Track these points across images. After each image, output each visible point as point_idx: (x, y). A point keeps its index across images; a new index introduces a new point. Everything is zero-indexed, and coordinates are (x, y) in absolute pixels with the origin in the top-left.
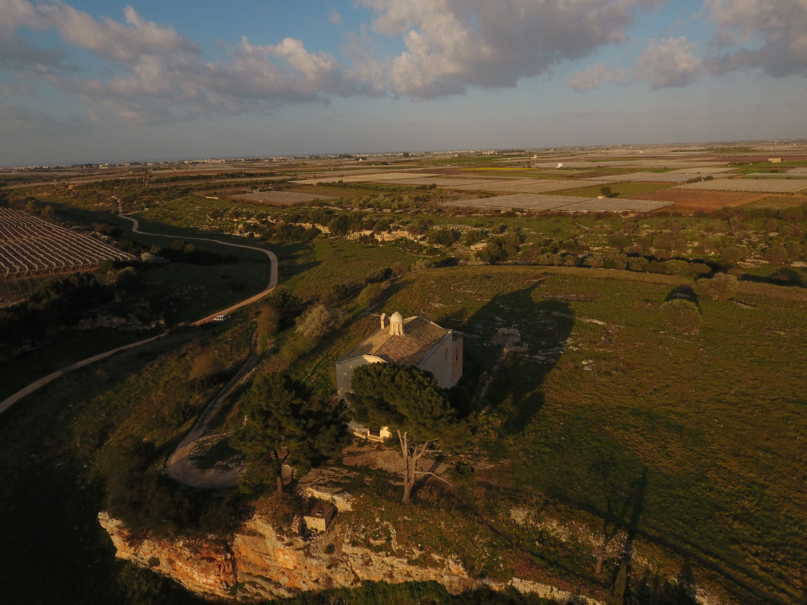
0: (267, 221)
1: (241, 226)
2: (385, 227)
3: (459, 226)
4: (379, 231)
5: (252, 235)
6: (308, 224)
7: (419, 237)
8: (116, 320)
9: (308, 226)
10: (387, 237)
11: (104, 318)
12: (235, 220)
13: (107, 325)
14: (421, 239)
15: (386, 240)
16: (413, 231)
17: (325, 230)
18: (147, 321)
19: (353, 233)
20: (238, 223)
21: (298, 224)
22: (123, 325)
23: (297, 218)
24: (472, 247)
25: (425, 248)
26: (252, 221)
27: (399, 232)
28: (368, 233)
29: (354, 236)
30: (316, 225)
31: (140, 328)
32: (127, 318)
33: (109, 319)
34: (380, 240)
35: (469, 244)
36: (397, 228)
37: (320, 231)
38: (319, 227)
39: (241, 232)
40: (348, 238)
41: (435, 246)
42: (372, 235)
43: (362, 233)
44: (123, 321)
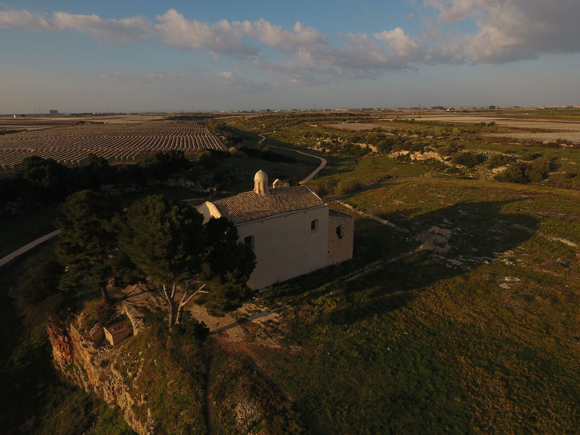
0: (337, 140)
1: (319, 143)
2: (421, 148)
3: (489, 151)
5: (324, 150)
9: (363, 145)
12: (318, 139)
13: (184, 185)
14: (447, 160)
15: (418, 159)
16: (442, 154)
17: (374, 149)
18: (206, 187)
21: (357, 144)
23: (357, 139)
24: (494, 169)
25: (448, 167)
26: (327, 140)
27: (430, 153)
28: (405, 153)
29: (394, 154)
30: (369, 145)
31: (201, 190)
32: (196, 183)
33: (185, 181)
34: (413, 159)
35: (491, 167)
36: (429, 150)
37: (371, 150)
38: (371, 147)
39: (318, 148)
40: (390, 156)
41: (458, 167)
42: (408, 155)
43: (401, 153)
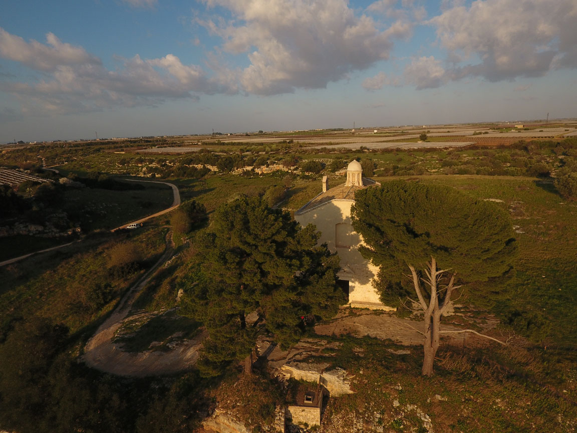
0: (165, 165)
1: (144, 169)
2: (263, 162)
3: (323, 159)
4: (259, 166)
5: (154, 176)
6: (200, 165)
7: (292, 168)
8: (33, 228)
9: (199, 166)
10: (266, 170)
11: (21, 226)
12: (140, 165)
13: (24, 233)
14: (294, 170)
15: (265, 172)
16: (286, 164)
17: (214, 169)
18: (64, 229)
19: (237, 169)
20: (142, 167)
21: (191, 166)
22: (40, 232)
23: (190, 161)
24: (336, 173)
25: (298, 175)
26: (154, 165)
27: (275, 166)
28: (249, 168)
29: (237, 171)
30: (206, 165)
31: (57, 235)
32: (45, 226)
33: (26, 227)
34: (260, 173)
35: (334, 171)
36: (273, 163)
37: (210, 170)
38: (209, 167)
39: (145, 174)
40: (233, 173)
41: (307, 174)
42: (253, 170)
43: (245, 169)
44: (40, 228)
